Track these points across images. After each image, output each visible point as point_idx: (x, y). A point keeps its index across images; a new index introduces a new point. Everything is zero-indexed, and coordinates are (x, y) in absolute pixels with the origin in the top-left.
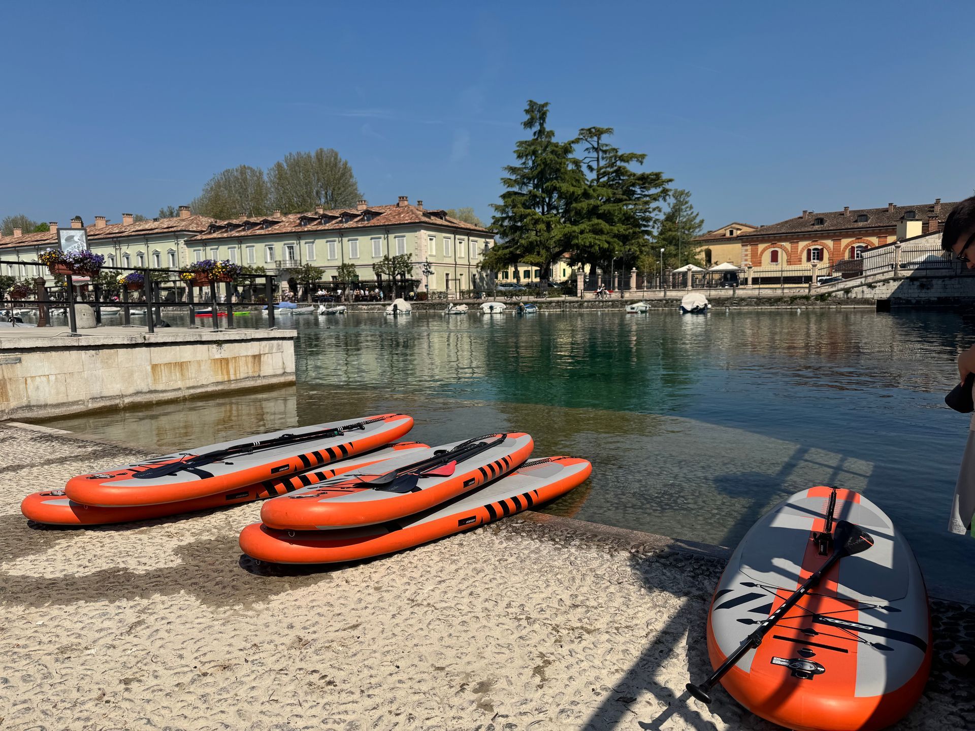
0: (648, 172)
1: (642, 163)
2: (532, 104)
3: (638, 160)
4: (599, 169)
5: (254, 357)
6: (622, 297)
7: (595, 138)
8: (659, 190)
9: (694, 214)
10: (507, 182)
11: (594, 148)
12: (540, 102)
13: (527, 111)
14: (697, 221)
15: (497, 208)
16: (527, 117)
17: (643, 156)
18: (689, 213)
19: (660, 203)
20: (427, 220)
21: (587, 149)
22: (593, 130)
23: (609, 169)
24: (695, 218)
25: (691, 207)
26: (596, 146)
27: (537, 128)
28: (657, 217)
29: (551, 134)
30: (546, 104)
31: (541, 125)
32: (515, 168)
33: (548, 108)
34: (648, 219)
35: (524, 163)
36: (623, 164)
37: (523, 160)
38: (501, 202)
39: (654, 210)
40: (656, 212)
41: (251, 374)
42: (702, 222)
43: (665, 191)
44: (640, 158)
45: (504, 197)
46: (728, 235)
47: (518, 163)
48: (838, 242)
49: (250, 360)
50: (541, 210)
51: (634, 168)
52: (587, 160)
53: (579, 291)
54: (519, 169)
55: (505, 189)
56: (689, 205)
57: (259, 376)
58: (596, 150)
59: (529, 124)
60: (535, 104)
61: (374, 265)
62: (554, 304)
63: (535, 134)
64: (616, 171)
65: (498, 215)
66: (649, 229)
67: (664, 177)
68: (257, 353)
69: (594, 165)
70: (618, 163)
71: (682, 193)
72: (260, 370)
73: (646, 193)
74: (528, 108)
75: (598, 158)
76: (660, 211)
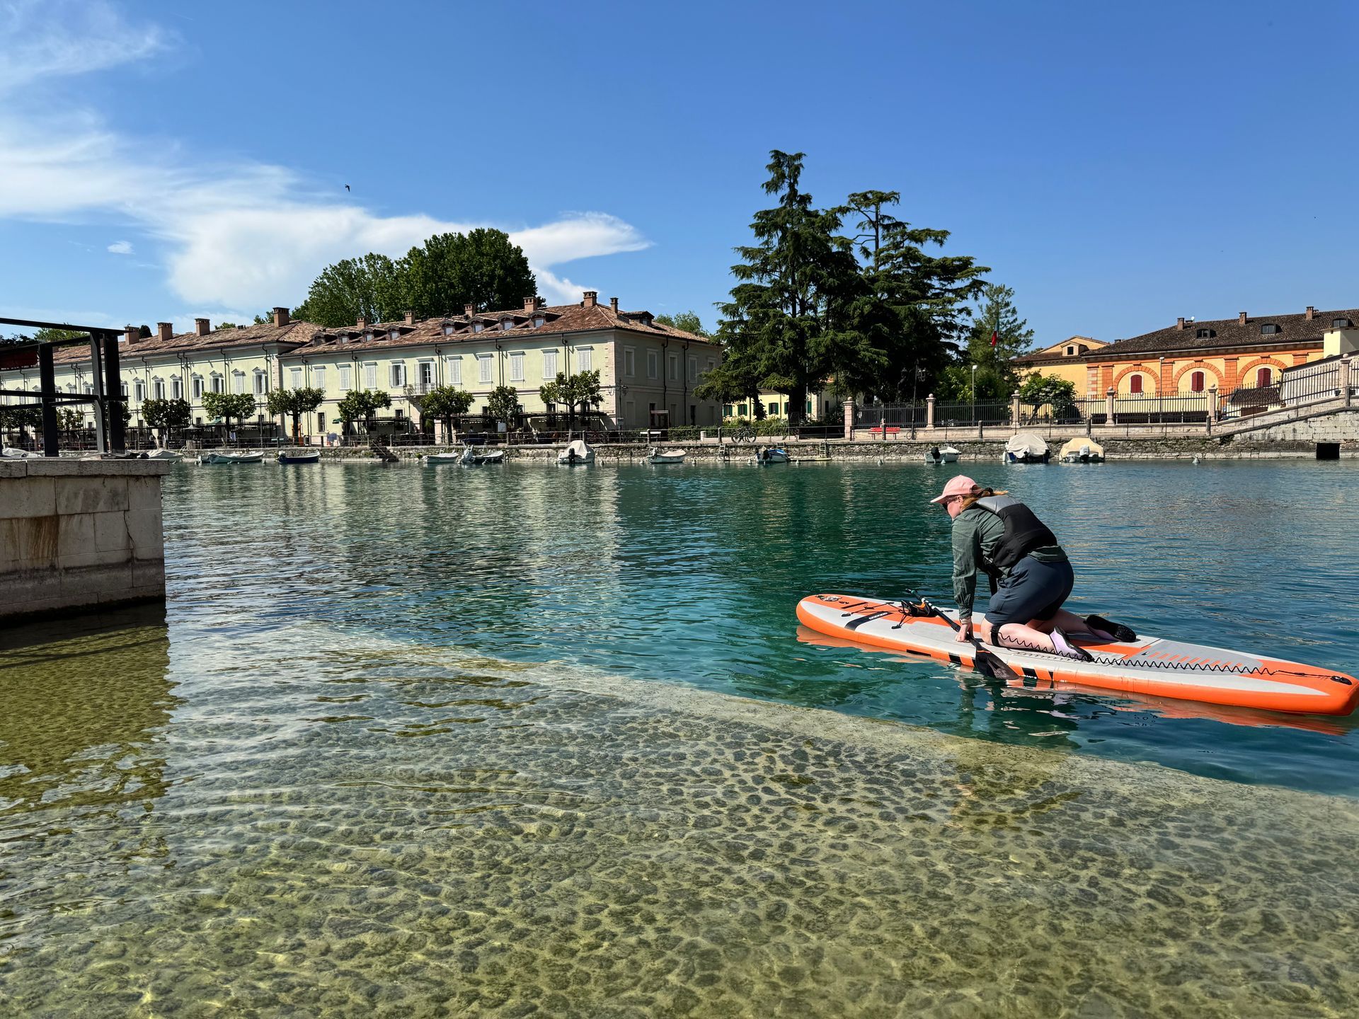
0: (951, 256)
1: (941, 243)
2: (777, 154)
3: (936, 240)
4: (878, 252)
5: (37, 521)
6: (913, 437)
7: (873, 208)
8: (967, 282)
9: (1018, 322)
10: (741, 271)
11: (871, 221)
12: (791, 152)
13: (770, 167)
14: (1023, 331)
15: (726, 309)
16: (770, 176)
17: (945, 233)
18: (1011, 319)
19: (969, 302)
20: (623, 324)
21: (860, 225)
22: (870, 195)
23: (893, 252)
24: (1019, 327)
25: (1014, 311)
26: (874, 219)
27: (785, 190)
28: (965, 323)
29: (806, 199)
30: (799, 156)
31: (792, 186)
32: (753, 250)
33: (803, 161)
34: (951, 327)
35: (767, 243)
36: (913, 245)
37: (766, 238)
38: (732, 300)
39: (960, 311)
40: (964, 315)
41: (25, 561)
42: (1030, 333)
43: (977, 285)
44: (940, 237)
45: (736, 292)
46: (1065, 354)
47: (756, 243)
48: (1233, 363)
49: (25, 529)
50: (791, 310)
51: (929, 250)
52: (860, 240)
53: (847, 429)
54: (760, 251)
55: (737, 282)
56: (1010, 308)
57: (53, 568)
58: (875, 225)
59: (772, 186)
60: (784, 155)
61: (542, 389)
62: (809, 448)
63: (782, 200)
64: (903, 255)
65: (727, 319)
66: (952, 341)
67: (976, 264)
68: (46, 511)
69: (871, 247)
70: (907, 243)
71: (1000, 290)
72: (55, 553)
73: (949, 287)
74: (772, 161)
75: (877, 236)
76: (969, 313)
